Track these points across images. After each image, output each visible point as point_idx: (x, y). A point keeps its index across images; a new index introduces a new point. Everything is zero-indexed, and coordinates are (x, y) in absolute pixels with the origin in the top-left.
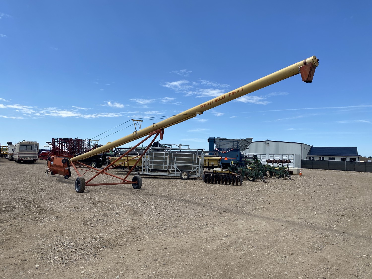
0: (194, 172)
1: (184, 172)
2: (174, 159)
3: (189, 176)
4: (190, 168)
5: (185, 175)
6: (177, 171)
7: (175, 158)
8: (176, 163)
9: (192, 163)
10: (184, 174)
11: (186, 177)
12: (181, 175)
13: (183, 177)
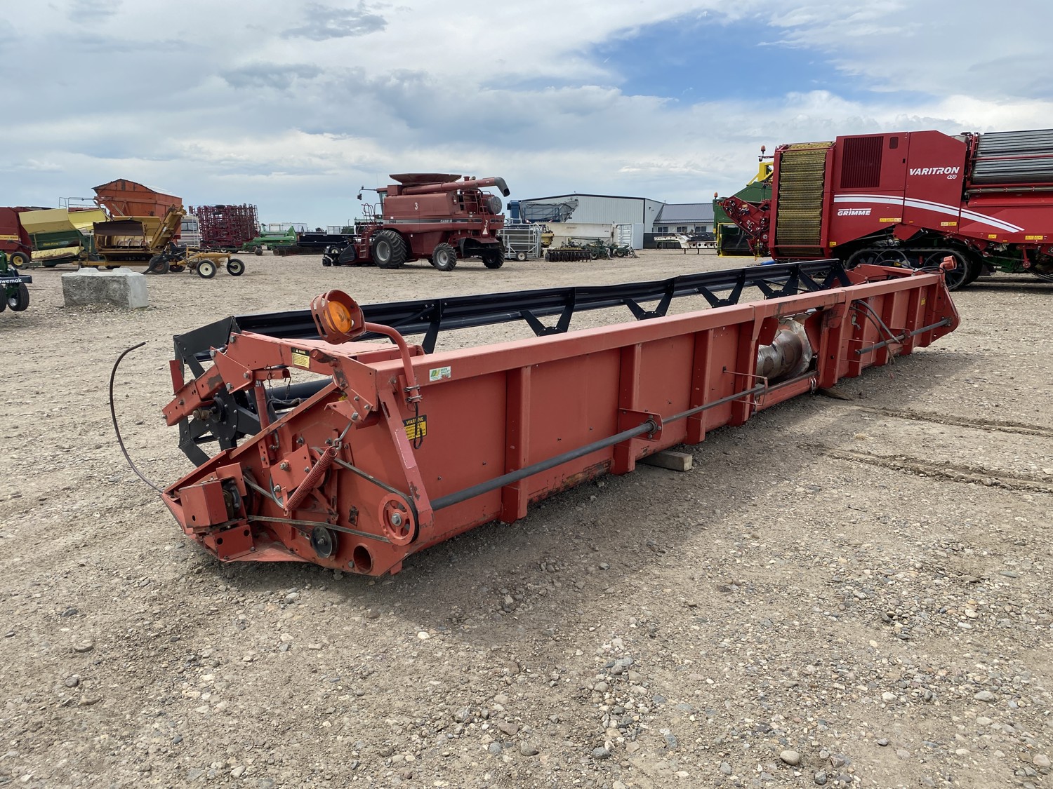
0: (531, 252)
1: (521, 252)
2: (506, 237)
3: (526, 258)
4: (526, 247)
5: (521, 256)
6: (512, 252)
7: (508, 235)
8: (510, 241)
9: (527, 242)
10: (521, 254)
11: (523, 258)
12: (517, 256)
13: (520, 258)
